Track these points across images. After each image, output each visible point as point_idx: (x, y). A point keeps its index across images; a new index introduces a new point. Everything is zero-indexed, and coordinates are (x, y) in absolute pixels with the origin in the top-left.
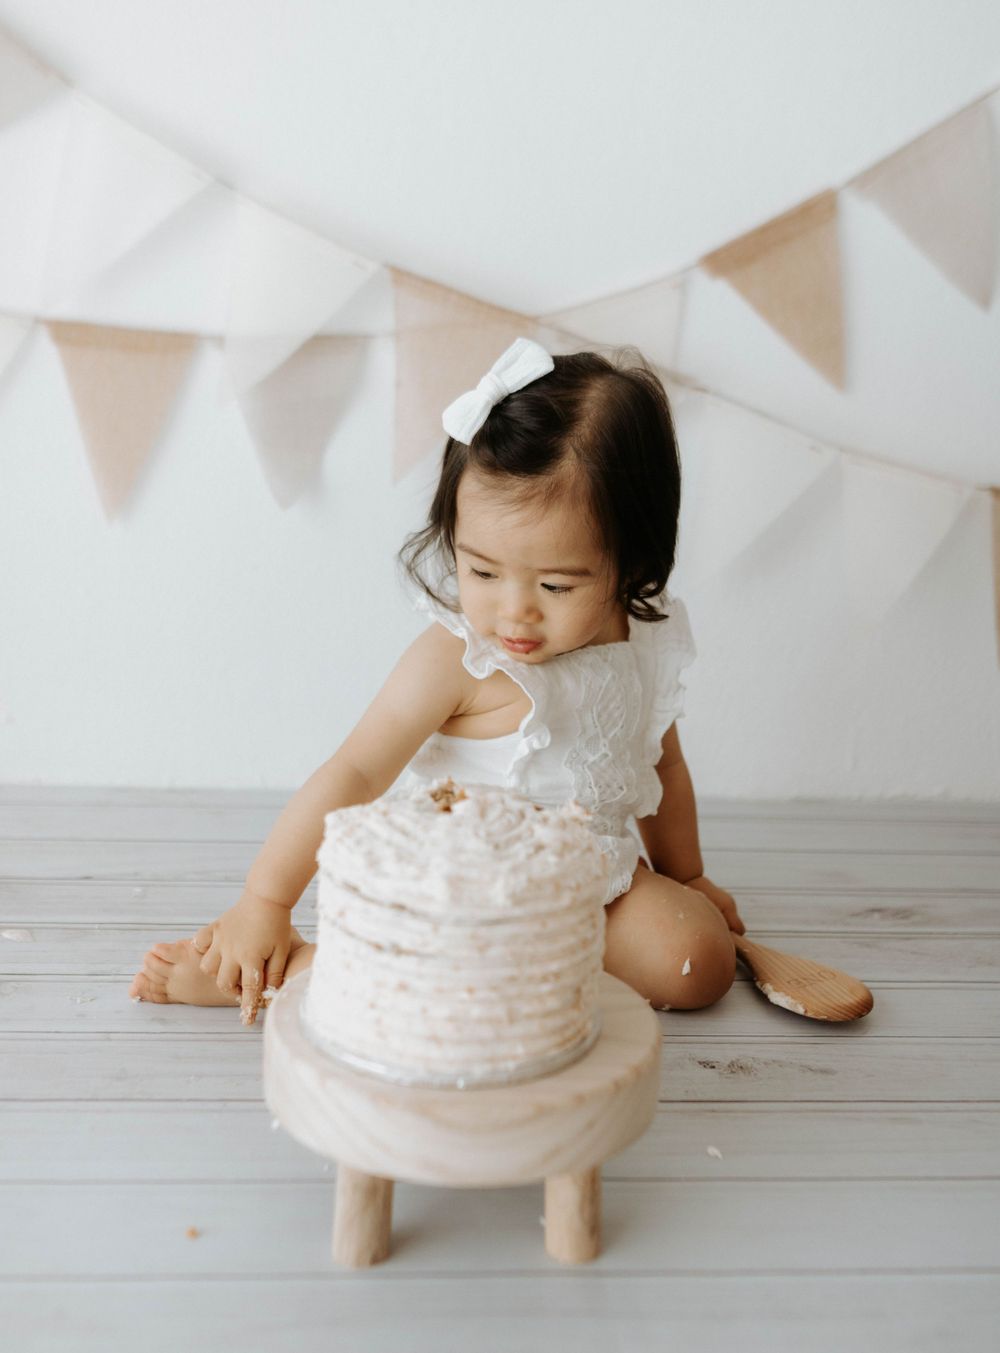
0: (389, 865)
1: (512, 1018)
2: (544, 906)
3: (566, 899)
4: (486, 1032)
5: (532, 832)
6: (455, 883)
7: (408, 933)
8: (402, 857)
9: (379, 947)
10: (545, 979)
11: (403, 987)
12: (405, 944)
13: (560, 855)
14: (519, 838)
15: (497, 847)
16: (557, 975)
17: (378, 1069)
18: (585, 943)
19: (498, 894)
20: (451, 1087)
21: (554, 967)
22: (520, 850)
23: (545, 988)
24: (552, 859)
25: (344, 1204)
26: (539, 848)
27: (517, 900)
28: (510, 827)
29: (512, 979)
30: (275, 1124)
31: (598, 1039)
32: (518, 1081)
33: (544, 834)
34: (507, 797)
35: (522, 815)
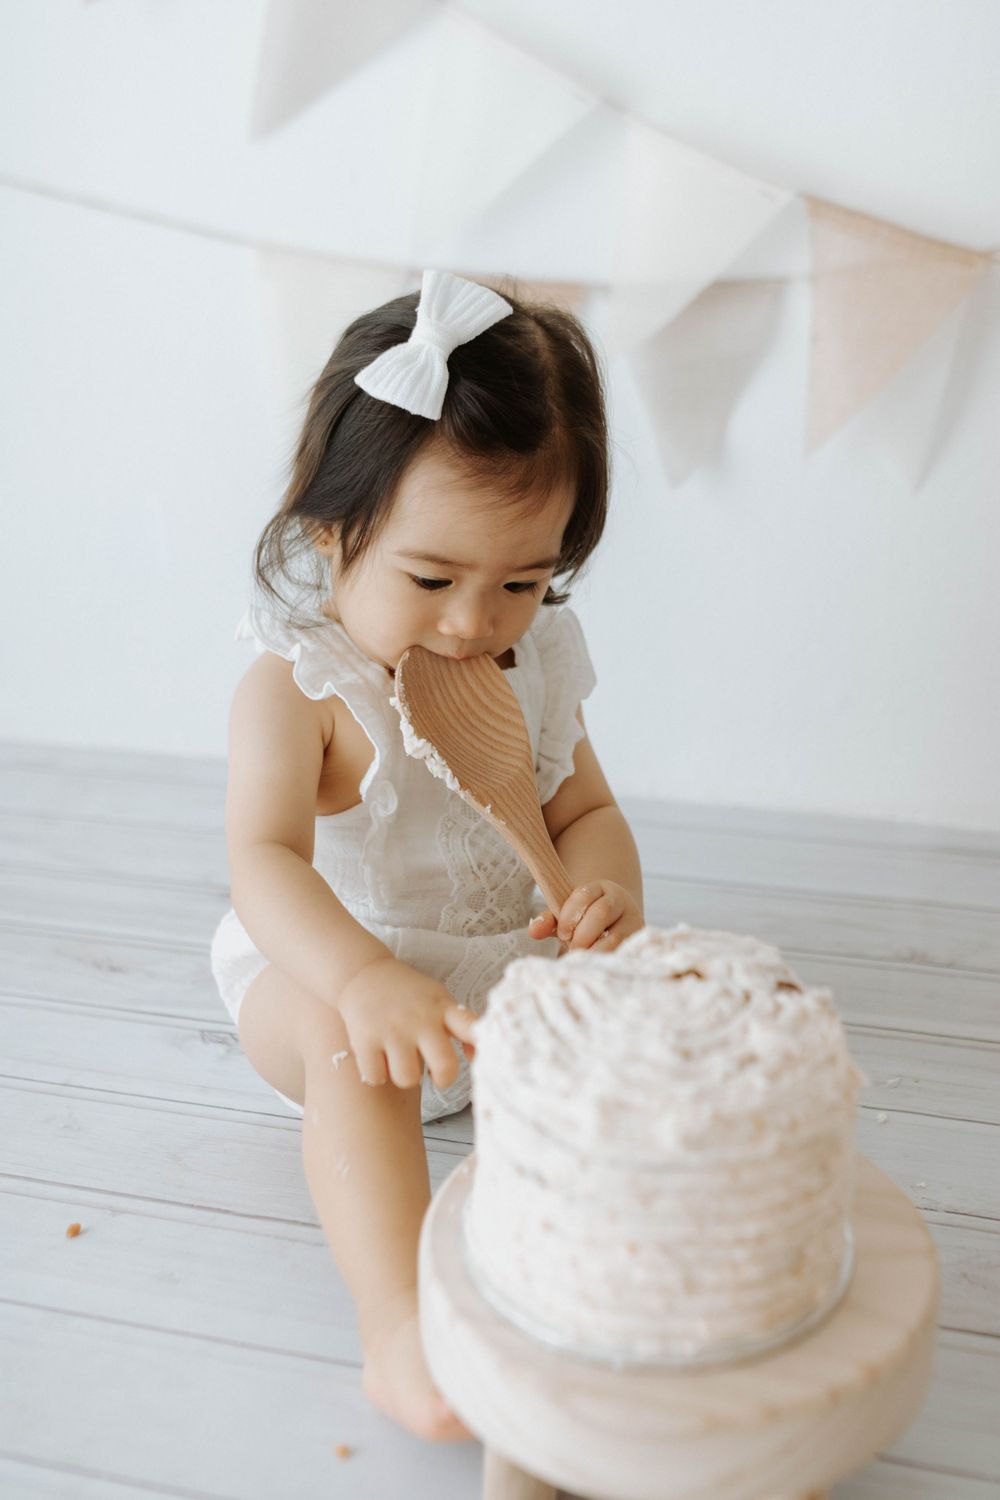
0: (539, 1069)
1: (691, 1286)
3: (769, 1144)
4: (656, 1302)
5: (745, 1030)
6: (611, 1110)
8: (563, 1058)
9: (521, 1171)
10: (740, 1242)
11: (548, 1227)
12: (549, 1172)
13: (773, 1076)
14: (724, 1044)
15: (687, 1055)
16: (760, 1239)
19: (666, 1133)
20: (601, 1366)
21: (750, 1229)
22: (717, 1064)
23: (740, 1254)
24: (756, 1079)
26: (749, 1060)
27: (692, 1142)
28: (722, 1020)
31: (841, 1305)
32: (697, 1370)
33: (761, 1039)
34: (738, 967)
35: (747, 997)
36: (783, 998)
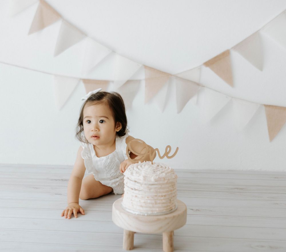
0: (134, 174)
1: (156, 203)
2: (161, 182)
3: (166, 181)
4: (151, 205)
6: (145, 178)
7: (137, 186)
8: (137, 173)
9: (132, 189)
10: (162, 196)
11: (136, 196)
12: (136, 188)
13: (166, 174)
15: (154, 172)
16: (165, 196)
17: (132, 212)
19: (152, 179)
21: (164, 194)
23: (162, 198)
24: (164, 174)
25: (125, 237)
27: (156, 181)
29: (156, 196)
32: (157, 215)
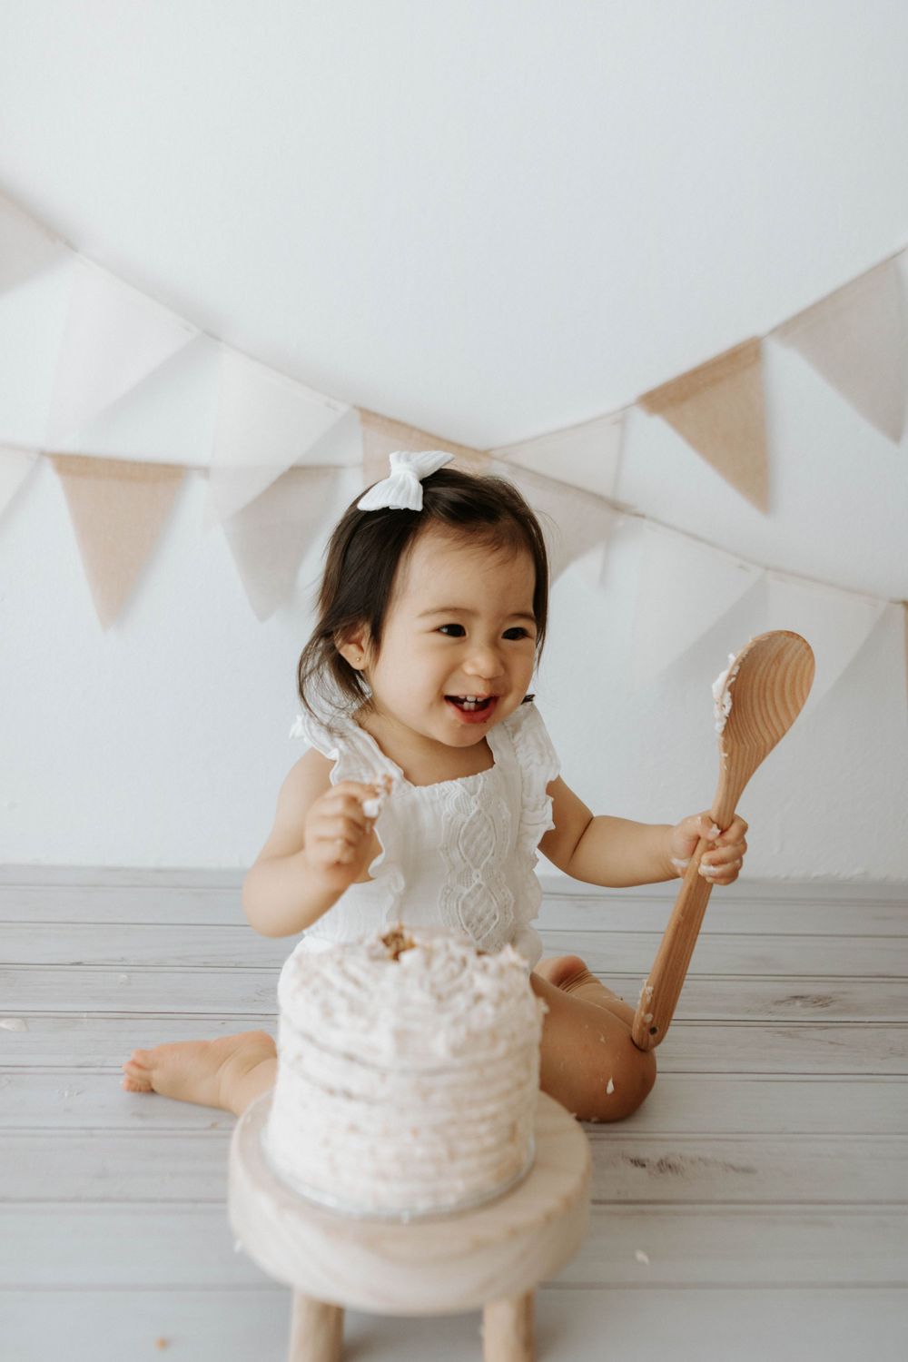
0: (342, 1017)
1: (453, 1156)
2: (482, 1056)
3: (502, 1048)
4: (429, 1170)
5: (471, 981)
6: (401, 1036)
7: (358, 1080)
8: (355, 1009)
9: (331, 1092)
10: (483, 1120)
11: (353, 1128)
12: (355, 1088)
13: (497, 1005)
14: (460, 989)
15: (440, 998)
16: (494, 1117)
17: (330, 1201)
18: (520, 1085)
19: (440, 1046)
20: (394, 1220)
21: (491, 1109)
22: (461, 1001)
23: (483, 1128)
24: (487, 1009)
25: (299, 1323)
26: (478, 998)
27: (456, 1051)
28: (453, 977)
29: (453, 1122)
30: (238, 1246)
31: (532, 1167)
32: (459, 1213)
33: (483, 984)
34: (452, 943)
35: (464, 962)
36: (486, 959)
